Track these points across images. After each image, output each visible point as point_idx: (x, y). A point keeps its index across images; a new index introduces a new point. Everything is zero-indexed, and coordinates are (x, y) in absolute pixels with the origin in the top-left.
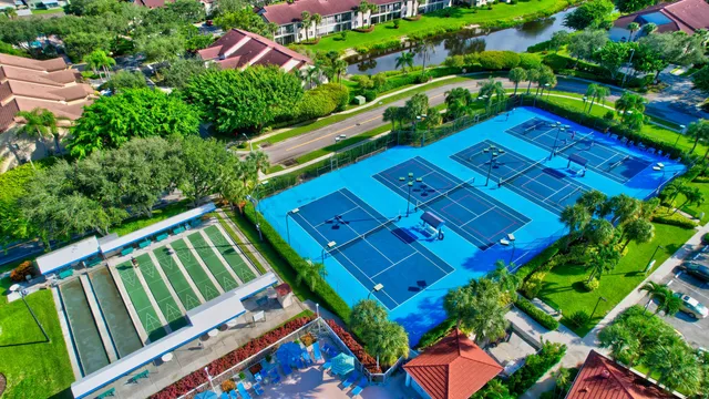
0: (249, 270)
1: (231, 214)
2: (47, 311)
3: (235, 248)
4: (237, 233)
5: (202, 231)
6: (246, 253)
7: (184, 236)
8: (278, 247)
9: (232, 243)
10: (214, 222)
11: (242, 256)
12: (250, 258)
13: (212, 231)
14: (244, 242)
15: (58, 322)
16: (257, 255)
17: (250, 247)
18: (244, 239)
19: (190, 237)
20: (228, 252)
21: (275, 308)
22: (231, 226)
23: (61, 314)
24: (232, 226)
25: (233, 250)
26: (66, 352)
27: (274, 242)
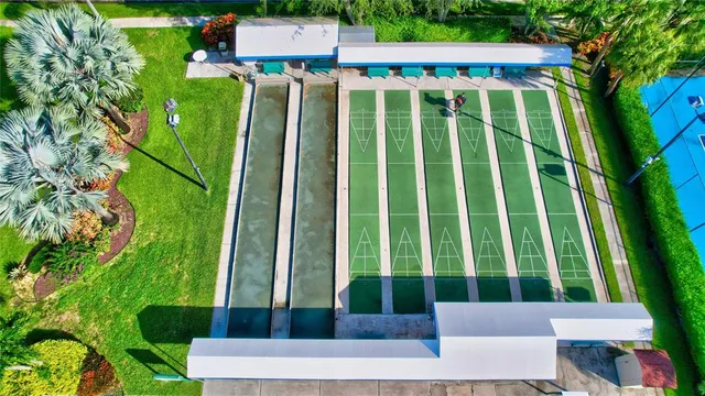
0: (581, 243)
1: (585, 81)
2: (224, 127)
3: (568, 166)
4: (582, 134)
5: (517, 93)
6: (585, 192)
7: (484, 86)
8: (666, 226)
9: (565, 152)
10: (545, 84)
11: (575, 194)
12: (591, 212)
13: (537, 102)
14: (590, 164)
15: (230, 160)
16: (605, 211)
17: (597, 183)
18: (591, 157)
19: (492, 95)
20: (553, 171)
21: (601, 373)
22: (576, 111)
23: (240, 142)
24: (578, 110)
25: (561, 170)
26: (221, 229)
27: (661, 208)
